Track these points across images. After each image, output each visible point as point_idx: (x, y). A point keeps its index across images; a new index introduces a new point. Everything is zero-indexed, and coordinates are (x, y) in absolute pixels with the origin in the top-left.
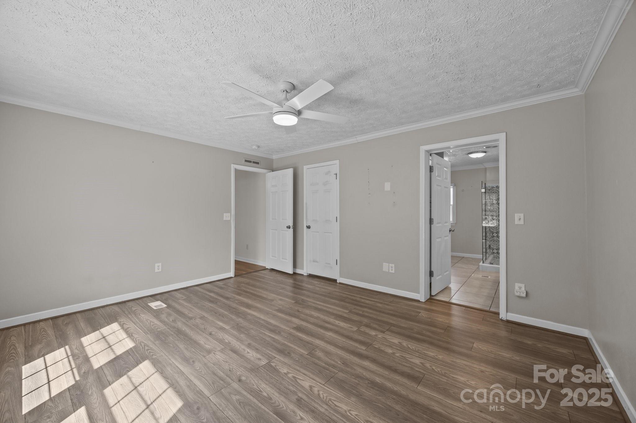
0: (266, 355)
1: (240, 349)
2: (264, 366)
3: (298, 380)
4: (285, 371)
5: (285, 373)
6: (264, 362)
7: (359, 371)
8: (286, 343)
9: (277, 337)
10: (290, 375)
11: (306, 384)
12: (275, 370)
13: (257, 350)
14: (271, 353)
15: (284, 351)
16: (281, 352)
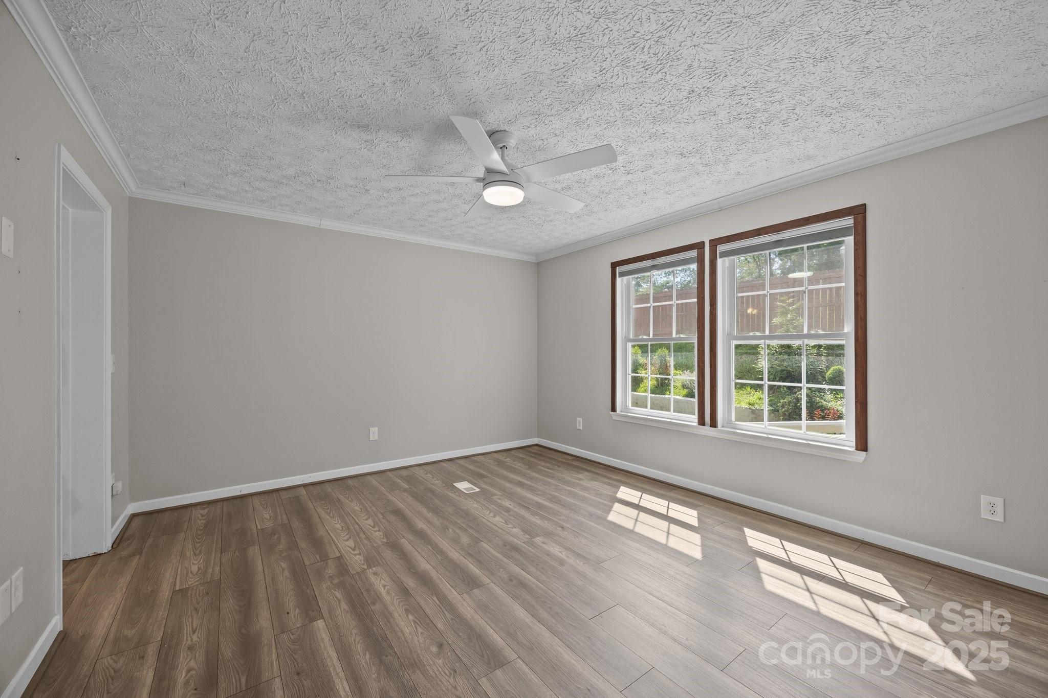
0: (535, 547)
1: (573, 559)
2: (538, 535)
3: (504, 522)
4: (515, 529)
5: (515, 528)
6: (538, 540)
7: (436, 521)
8: (504, 559)
9: (517, 570)
10: (511, 526)
11: (498, 519)
12: (525, 531)
13: (549, 554)
14: (529, 548)
15: (512, 549)
16: (515, 548)
